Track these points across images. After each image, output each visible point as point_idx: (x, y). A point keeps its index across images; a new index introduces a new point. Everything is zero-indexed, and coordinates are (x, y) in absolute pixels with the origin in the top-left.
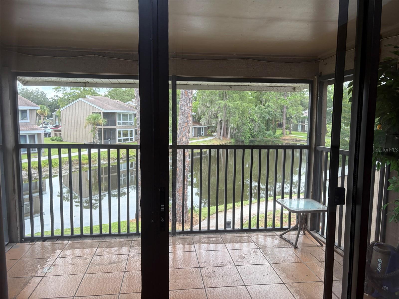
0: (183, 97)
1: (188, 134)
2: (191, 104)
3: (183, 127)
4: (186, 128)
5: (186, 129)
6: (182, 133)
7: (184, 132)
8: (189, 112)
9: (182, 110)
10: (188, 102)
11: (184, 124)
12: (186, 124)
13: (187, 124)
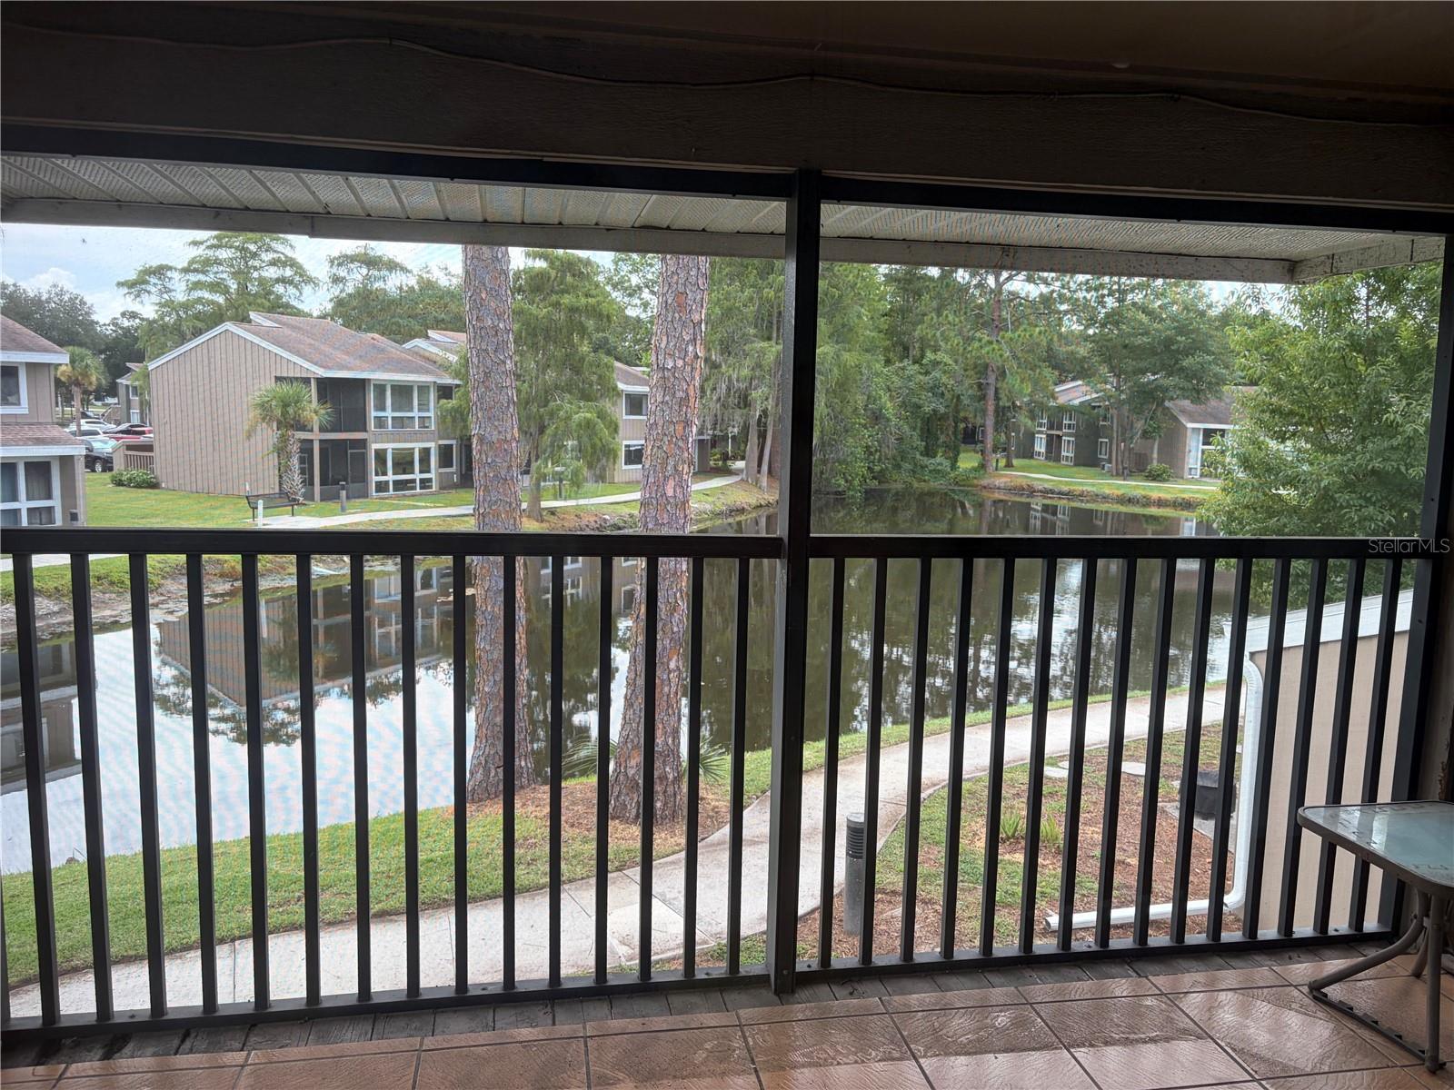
0: (666, 316)
1: (686, 466)
2: (698, 346)
3: (665, 439)
4: (680, 443)
5: (680, 447)
6: (664, 464)
7: (671, 462)
8: (693, 378)
9: (664, 369)
10: (687, 338)
11: (672, 429)
12: (679, 428)
13: (684, 428)
